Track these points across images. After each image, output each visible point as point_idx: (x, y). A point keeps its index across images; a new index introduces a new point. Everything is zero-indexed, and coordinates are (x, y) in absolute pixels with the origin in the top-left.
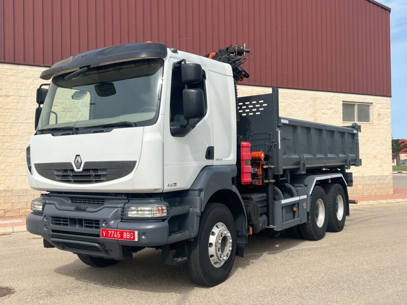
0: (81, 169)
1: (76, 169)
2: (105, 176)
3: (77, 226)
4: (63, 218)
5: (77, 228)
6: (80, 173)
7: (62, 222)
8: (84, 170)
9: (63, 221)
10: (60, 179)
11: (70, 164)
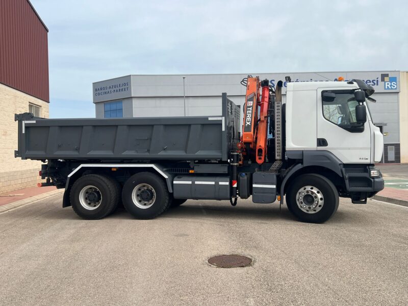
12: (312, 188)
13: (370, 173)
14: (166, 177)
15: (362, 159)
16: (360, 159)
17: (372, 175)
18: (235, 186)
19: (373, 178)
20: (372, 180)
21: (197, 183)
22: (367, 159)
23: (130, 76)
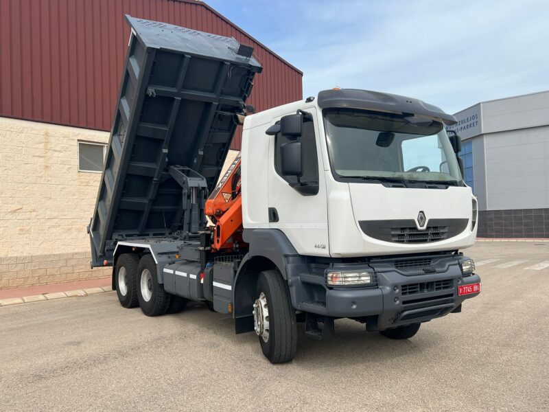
0: (425, 228)
1: (419, 228)
2: (443, 233)
3: (426, 291)
4: (410, 285)
5: (426, 293)
6: (422, 231)
7: (408, 291)
8: (428, 228)
9: (409, 289)
10: (397, 239)
11: (413, 221)
12: (264, 298)
13: (326, 278)
14: (157, 263)
15: (319, 247)
16: (316, 247)
17: (330, 283)
18: (202, 281)
19: (331, 288)
20: (329, 292)
21: (177, 273)
22: (324, 248)
23: (479, 104)
